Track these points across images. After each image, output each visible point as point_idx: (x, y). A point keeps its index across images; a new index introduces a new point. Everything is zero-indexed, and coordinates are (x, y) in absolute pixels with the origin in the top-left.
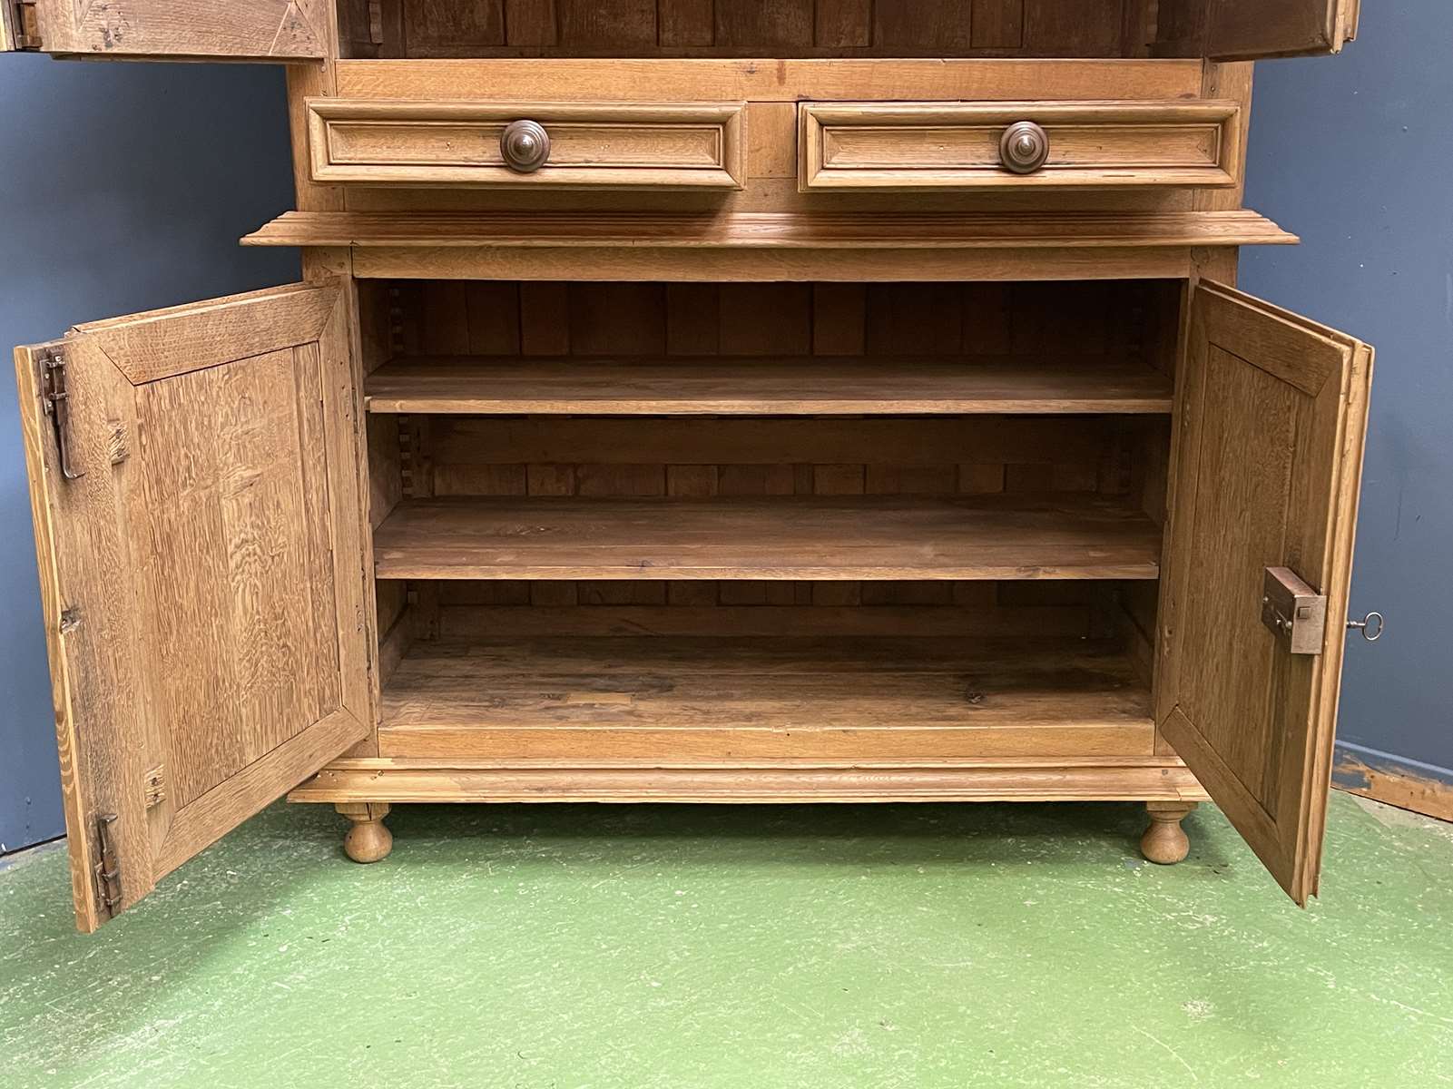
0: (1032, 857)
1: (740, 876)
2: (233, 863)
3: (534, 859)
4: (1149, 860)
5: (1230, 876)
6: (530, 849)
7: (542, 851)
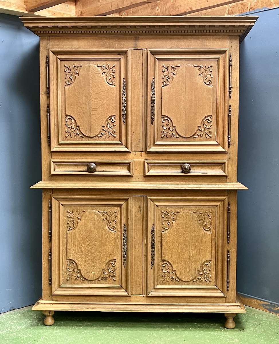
0: (199, 327)
1: (132, 330)
2: (18, 325)
3: (86, 326)
4: (226, 328)
5: (244, 332)
6: (85, 324)
7: (88, 324)
